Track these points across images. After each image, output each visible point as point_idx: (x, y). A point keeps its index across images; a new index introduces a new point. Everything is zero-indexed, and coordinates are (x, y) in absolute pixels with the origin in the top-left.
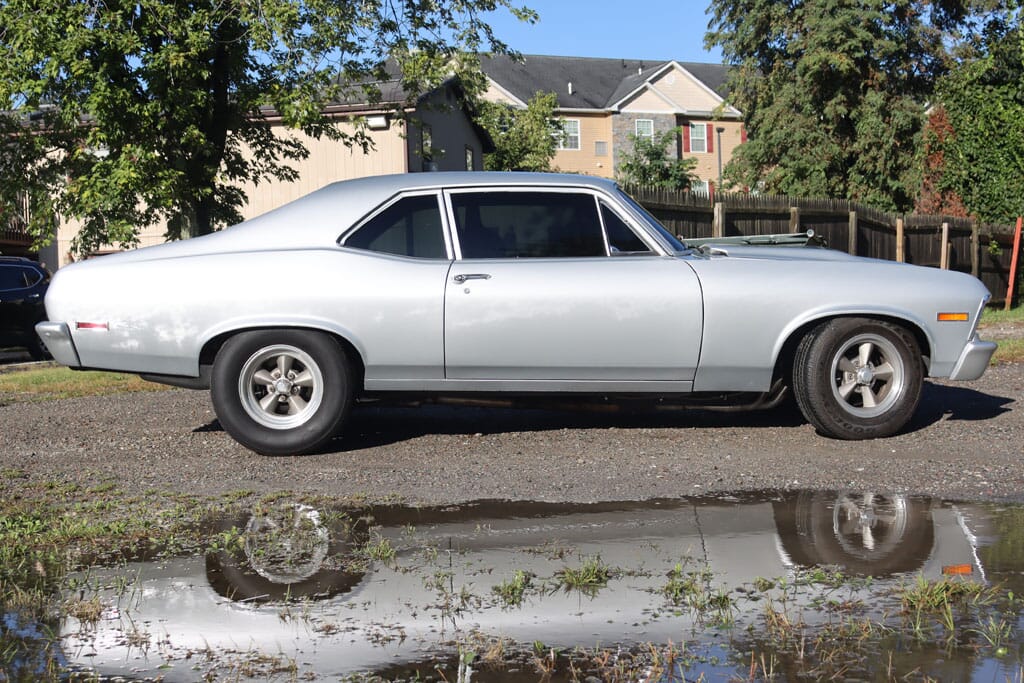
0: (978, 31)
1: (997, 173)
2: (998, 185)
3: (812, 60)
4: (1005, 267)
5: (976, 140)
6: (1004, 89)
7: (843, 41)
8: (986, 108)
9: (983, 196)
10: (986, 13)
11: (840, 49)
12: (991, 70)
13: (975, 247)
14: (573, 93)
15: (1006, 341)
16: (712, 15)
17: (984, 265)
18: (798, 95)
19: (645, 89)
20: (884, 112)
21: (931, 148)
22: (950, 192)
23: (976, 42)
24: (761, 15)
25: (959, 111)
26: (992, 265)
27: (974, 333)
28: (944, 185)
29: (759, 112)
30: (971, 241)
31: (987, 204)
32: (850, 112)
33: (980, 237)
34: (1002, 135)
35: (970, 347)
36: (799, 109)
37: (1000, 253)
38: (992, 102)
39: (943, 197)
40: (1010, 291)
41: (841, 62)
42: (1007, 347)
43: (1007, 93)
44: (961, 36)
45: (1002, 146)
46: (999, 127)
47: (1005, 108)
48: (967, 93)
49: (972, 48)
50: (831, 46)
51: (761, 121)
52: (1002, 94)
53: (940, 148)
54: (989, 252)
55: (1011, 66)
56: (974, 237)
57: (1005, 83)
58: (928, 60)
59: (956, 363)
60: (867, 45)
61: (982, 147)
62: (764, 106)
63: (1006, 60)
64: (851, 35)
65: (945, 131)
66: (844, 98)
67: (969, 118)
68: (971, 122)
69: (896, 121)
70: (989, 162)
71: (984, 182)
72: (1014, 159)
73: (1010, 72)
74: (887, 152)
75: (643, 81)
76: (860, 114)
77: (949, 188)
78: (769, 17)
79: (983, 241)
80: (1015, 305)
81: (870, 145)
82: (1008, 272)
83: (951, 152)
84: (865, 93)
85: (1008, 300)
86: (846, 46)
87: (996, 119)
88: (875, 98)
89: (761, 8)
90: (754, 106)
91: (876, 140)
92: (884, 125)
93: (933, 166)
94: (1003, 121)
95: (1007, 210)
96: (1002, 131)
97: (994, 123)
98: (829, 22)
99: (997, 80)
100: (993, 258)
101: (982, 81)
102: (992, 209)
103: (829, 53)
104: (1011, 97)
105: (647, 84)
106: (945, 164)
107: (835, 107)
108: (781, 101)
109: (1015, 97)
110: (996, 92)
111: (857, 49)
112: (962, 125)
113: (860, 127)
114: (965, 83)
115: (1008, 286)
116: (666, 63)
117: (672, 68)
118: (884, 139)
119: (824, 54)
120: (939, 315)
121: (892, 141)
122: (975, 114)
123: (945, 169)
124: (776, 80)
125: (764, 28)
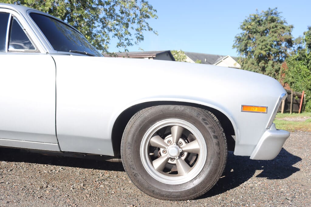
0: (296, 48)
1: (298, 81)
2: (298, 84)
3: (257, 52)
4: (299, 103)
5: (294, 73)
6: (301, 61)
7: (264, 48)
8: (297, 66)
9: (295, 86)
10: (298, 45)
11: (263, 50)
12: (298, 57)
13: (292, 97)
14: (206, 61)
15: (298, 122)
16: (235, 42)
17: (294, 102)
18: (253, 61)
19: (222, 61)
20: (273, 66)
21: (282, 72)
22: (286, 83)
23: (295, 51)
24: (246, 42)
25: (290, 66)
26: (296, 102)
27: (271, 123)
28: (285, 81)
29: (244, 65)
30: (291, 96)
31: (296, 88)
32: (265, 65)
33: (293, 95)
34: (300, 72)
35: (268, 134)
36: (253, 64)
37: (298, 99)
38: (298, 64)
39: (284, 84)
40: (300, 109)
41: (264, 53)
42: (298, 125)
43: (302, 63)
44: (291, 50)
45: (300, 75)
46: (300, 70)
47: (301, 66)
48: (292, 62)
49: (294, 52)
50: (262, 49)
51: (245, 67)
52: (301, 63)
53: (284, 72)
54: (295, 99)
55: (303, 56)
56: (292, 95)
57: (302, 60)
58: (283, 55)
59: (256, 146)
60: (270, 50)
61: (295, 75)
62: (246, 63)
63: (302, 55)
64: (266, 47)
65: (286, 68)
66: (264, 62)
67: (292, 68)
68: (293, 69)
69: (275, 68)
70: (297, 78)
71: (295, 83)
72: (303, 78)
73: (303, 58)
74: (273, 75)
75: (222, 59)
76: (267, 66)
77: (286, 82)
78: (247, 43)
79: (294, 96)
80: (301, 112)
81: (269, 73)
82: (300, 104)
83: (287, 73)
84: (269, 61)
85: (299, 111)
86: (265, 49)
87: (299, 68)
88: (271, 62)
89: (246, 40)
90: (243, 63)
91: (270, 72)
92: (273, 69)
93: (283, 77)
94: (300, 69)
95: (301, 90)
96: (300, 71)
97: (298, 69)
98: (261, 44)
99: (300, 60)
100: (296, 101)
101: (296, 59)
102: (297, 89)
103: (261, 51)
104: (303, 63)
105: (222, 60)
106: (285, 76)
107: (262, 64)
108: (249, 62)
109: (304, 64)
110: (299, 62)
111: (267, 50)
112: (291, 69)
113: (267, 69)
114: (292, 60)
115: (299, 108)
116: (225, 56)
117: (228, 57)
118: (272, 72)
119: (260, 51)
120: (243, 106)
121: (274, 72)
122: (294, 67)
123: (285, 77)
124: (248, 57)
125: (246, 45)
